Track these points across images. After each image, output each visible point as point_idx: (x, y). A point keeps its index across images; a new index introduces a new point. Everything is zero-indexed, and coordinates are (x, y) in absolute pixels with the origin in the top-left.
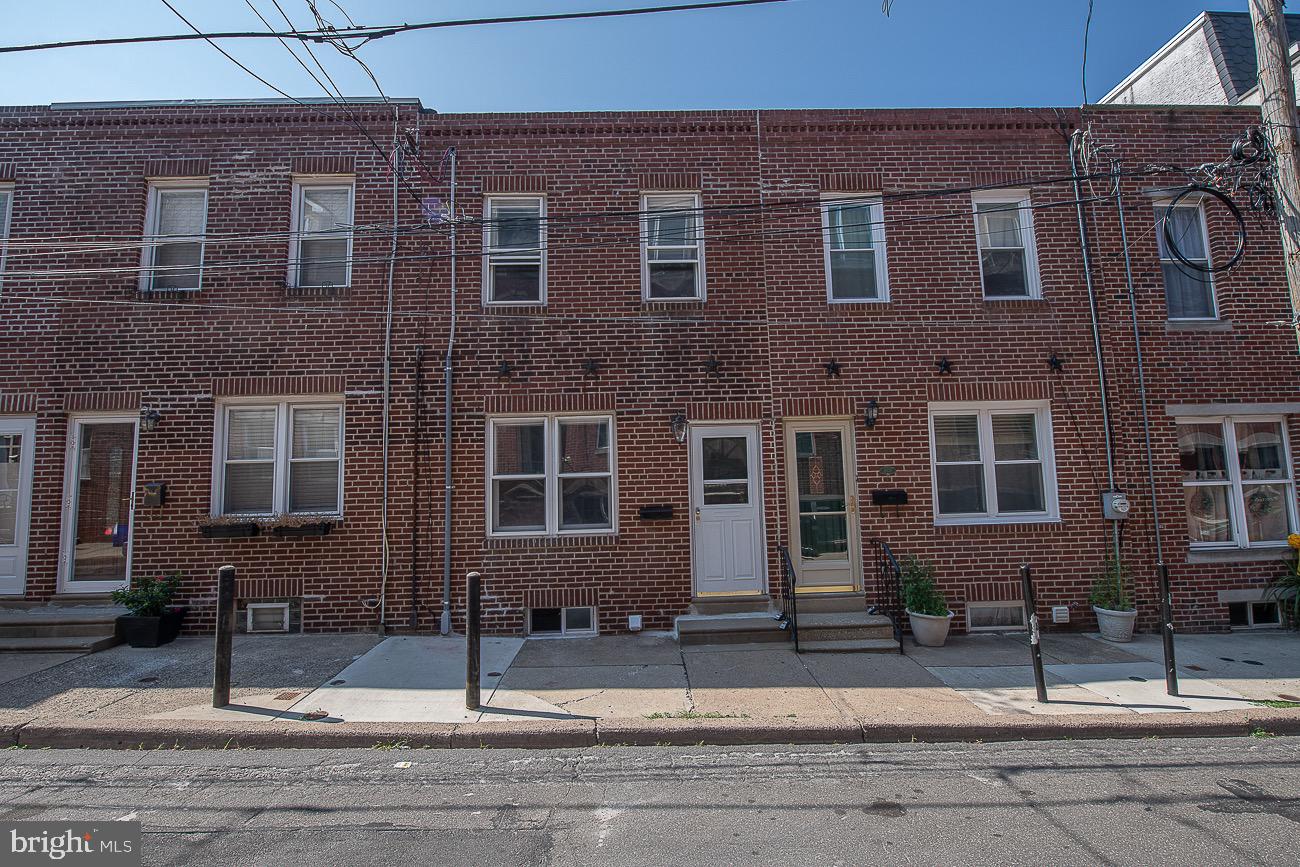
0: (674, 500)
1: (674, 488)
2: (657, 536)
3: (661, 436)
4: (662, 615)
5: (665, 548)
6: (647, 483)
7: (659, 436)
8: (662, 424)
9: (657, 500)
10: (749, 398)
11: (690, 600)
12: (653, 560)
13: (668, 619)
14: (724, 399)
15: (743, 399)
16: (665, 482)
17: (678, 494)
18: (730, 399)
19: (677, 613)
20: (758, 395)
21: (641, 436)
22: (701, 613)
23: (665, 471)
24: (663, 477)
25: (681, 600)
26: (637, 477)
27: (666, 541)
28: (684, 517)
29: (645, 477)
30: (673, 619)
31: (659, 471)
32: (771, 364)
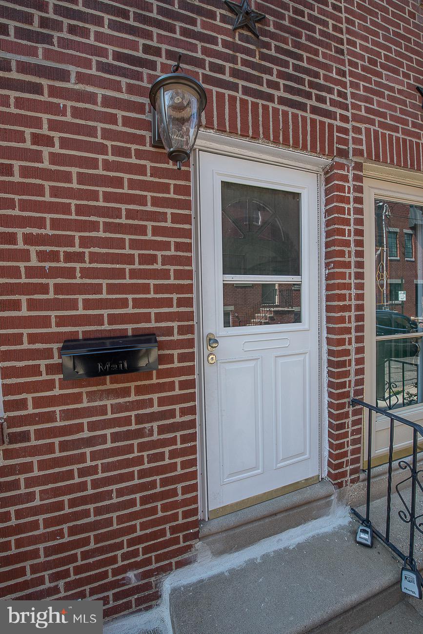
0: (160, 317)
1: (159, 289)
2: (117, 408)
3: (126, 153)
4: (134, 582)
5: (139, 433)
6: (86, 273)
7: (118, 151)
8: (127, 121)
9: (113, 319)
10: (315, 110)
11: (195, 536)
12: (107, 468)
13: (148, 586)
14: (270, 98)
15: (302, 107)
16: (134, 274)
17: (168, 303)
18: (282, 101)
19: (167, 569)
20: (327, 107)
21: (64, 144)
22: (219, 553)
23: (134, 245)
24: (129, 259)
25: (176, 541)
26: (54, 256)
27: (140, 419)
28: (182, 358)
29: (79, 258)
30: (158, 584)
31: (120, 244)
32: (347, 57)
